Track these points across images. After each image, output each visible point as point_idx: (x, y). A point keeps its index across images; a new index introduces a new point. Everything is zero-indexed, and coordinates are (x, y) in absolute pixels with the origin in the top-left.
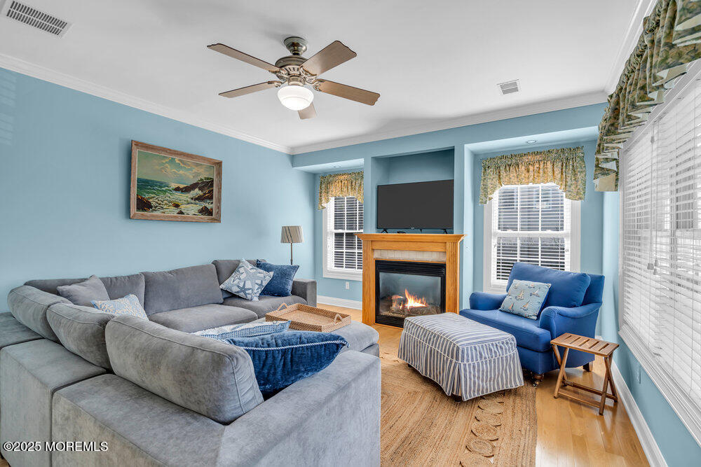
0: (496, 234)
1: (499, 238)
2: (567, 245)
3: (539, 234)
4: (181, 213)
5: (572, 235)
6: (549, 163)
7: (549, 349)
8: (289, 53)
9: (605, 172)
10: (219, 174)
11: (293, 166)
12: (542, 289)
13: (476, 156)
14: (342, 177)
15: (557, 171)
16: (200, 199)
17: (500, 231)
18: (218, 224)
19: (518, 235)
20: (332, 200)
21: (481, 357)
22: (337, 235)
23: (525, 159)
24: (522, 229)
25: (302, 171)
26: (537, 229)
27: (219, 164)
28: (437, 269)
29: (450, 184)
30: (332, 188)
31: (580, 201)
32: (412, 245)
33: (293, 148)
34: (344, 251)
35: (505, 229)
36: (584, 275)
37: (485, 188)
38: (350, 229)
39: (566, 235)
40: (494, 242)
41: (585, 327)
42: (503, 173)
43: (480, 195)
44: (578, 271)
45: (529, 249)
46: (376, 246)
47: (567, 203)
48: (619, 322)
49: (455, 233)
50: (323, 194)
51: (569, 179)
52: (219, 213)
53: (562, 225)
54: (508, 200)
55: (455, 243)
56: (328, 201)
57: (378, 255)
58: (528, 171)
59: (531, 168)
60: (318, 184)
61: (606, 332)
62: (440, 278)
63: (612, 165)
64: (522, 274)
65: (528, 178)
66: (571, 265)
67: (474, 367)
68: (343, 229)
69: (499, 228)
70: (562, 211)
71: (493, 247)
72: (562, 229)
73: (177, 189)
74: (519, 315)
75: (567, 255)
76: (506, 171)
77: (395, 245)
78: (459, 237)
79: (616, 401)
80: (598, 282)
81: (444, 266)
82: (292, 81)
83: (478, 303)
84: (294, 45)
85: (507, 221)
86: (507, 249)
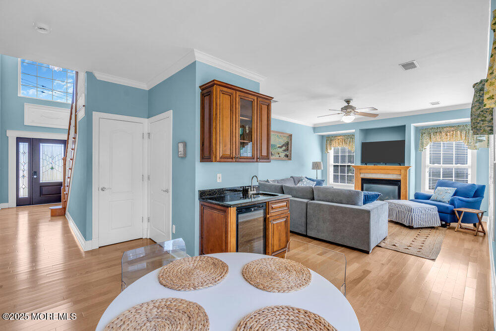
0: (428, 166)
1: (430, 168)
3: (454, 166)
4: (280, 157)
5: (472, 167)
6: (458, 132)
7: (453, 213)
8: (347, 104)
10: (291, 140)
11: (314, 133)
12: (452, 191)
13: (416, 128)
14: (339, 138)
15: (463, 136)
16: (285, 151)
17: (431, 165)
18: (290, 161)
19: (441, 166)
20: (333, 148)
21: (421, 212)
22: (334, 166)
23: (445, 129)
24: (443, 164)
25: (320, 135)
26: (452, 164)
27: (291, 136)
28: (396, 183)
29: (403, 142)
30: (333, 142)
31: (476, 150)
32: (382, 171)
33: (315, 124)
34: (339, 174)
35: (434, 163)
36: (474, 184)
37: (422, 144)
38: (342, 163)
39: (469, 167)
40: (427, 170)
42: (432, 136)
43: (419, 146)
45: (447, 174)
46: (362, 171)
47: (469, 151)
49: (406, 166)
50: (328, 146)
51: (469, 139)
52: (291, 156)
53: (467, 162)
55: (406, 170)
56: (331, 149)
57: (362, 176)
58: (447, 135)
59: (448, 134)
60: (326, 141)
62: (397, 187)
64: (442, 184)
65: (447, 138)
67: (418, 216)
68: (338, 163)
69: (430, 163)
70: (467, 155)
71: (426, 172)
72: (467, 163)
73: (279, 147)
74: (440, 201)
75: (469, 177)
76: (434, 135)
77: (372, 171)
78: (408, 167)
79: (485, 234)
81: (399, 181)
82: (348, 114)
83: (419, 197)
84: (348, 101)
85: (435, 160)
86: (435, 174)
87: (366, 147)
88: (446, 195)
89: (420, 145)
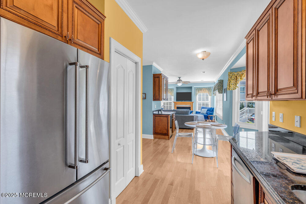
2: (209, 104)
3: (205, 102)
5: (210, 101)
9: (214, 94)
12: (206, 110)
13: (195, 88)
15: (208, 91)
19: (202, 102)
28: (189, 108)
29: (191, 93)
31: (211, 96)
32: (184, 104)
35: (199, 101)
40: (198, 103)
41: (212, 114)
44: (211, 107)
45: (203, 104)
46: (177, 104)
47: (209, 97)
48: (216, 113)
49: (192, 101)
51: (209, 93)
54: (200, 95)
55: (192, 103)
57: (177, 106)
59: (204, 90)
61: (214, 114)
63: (215, 93)
64: (203, 108)
65: (203, 92)
66: (210, 106)
72: (208, 101)
74: (203, 113)
75: (209, 106)
76: (200, 91)
77: (181, 104)
80: (214, 108)
81: (190, 107)
82: (179, 82)
83: (197, 113)
84: (180, 78)
85: (200, 99)
86: (200, 105)
87: (178, 94)
88: (205, 111)
89: (196, 95)
